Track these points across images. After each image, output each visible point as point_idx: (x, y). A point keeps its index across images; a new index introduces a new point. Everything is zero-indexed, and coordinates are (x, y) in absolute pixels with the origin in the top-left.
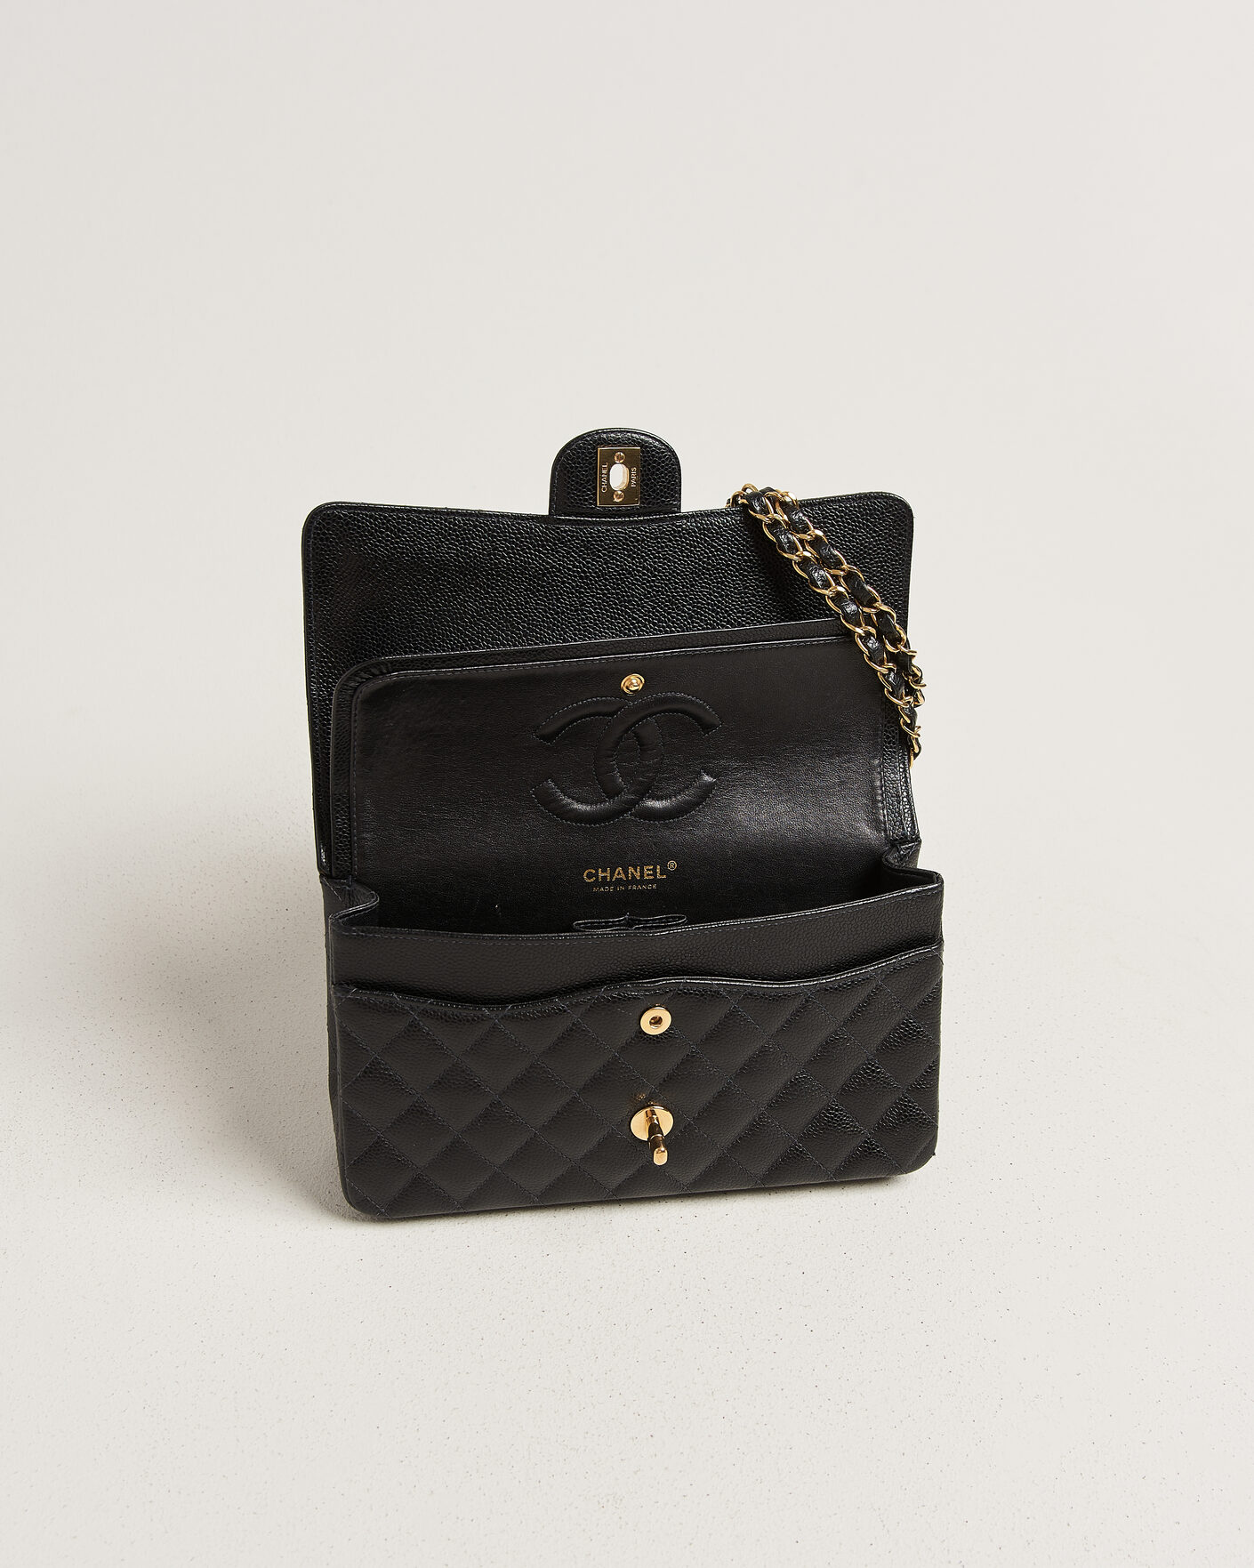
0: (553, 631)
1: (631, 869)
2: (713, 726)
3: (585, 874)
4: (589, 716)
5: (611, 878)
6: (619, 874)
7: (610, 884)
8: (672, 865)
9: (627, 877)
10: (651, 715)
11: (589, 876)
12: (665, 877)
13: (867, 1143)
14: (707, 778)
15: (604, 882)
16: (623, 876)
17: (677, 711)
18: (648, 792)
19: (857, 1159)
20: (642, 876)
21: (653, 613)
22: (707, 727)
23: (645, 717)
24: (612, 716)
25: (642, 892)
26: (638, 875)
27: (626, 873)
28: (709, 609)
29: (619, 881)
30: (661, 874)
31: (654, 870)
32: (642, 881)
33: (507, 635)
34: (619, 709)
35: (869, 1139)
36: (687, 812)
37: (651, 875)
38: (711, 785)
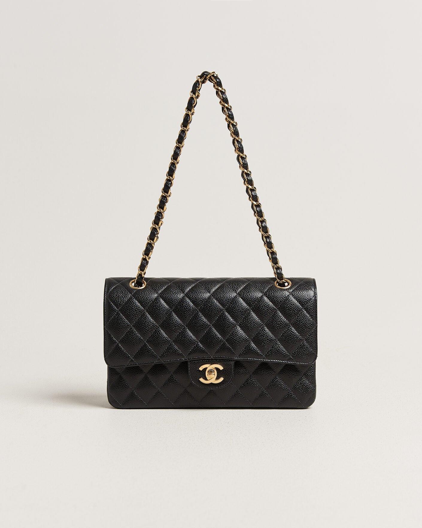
13: (290, 393)
19: (286, 399)
35: (290, 392)
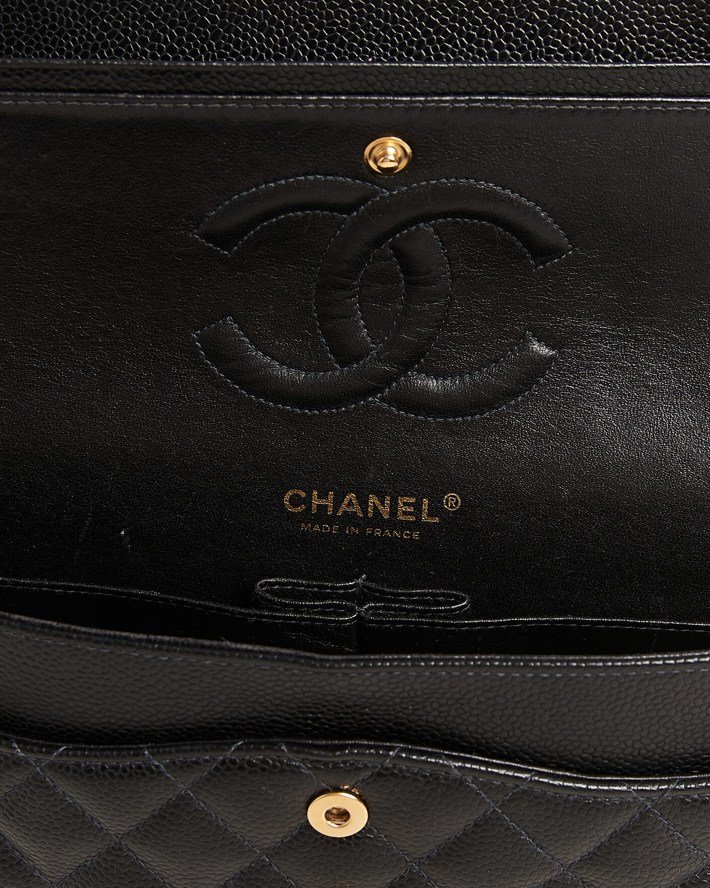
0: (269, 33)
1: (373, 500)
2: (556, 251)
3: (287, 497)
4: (302, 207)
5: (336, 509)
6: (350, 504)
7: (331, 520)
8: (452, 501)
9: (365, 512)
10: (426, 218)
11: (295, 501)
12: (437, 520)
14: (541, 349)
15: (321, 515)
16: (357, 509)
17: (480, 216)
18: (418, 362)
20: (393, 512)
21: (469, 16)
22: (543, 252)
23: (414, 221)
24: (349, 214)
25: (393, 541)
26: (385, 511)
27: (364, 504)
28: (583, 19)
29: (349, 518)
30: (430, 515)
31: (418, 506)
32: (393, 523)
33: (180, 32)
34: (364, 201)
36: (490, 406)
37: (410, 514)
38: (546, 362)
